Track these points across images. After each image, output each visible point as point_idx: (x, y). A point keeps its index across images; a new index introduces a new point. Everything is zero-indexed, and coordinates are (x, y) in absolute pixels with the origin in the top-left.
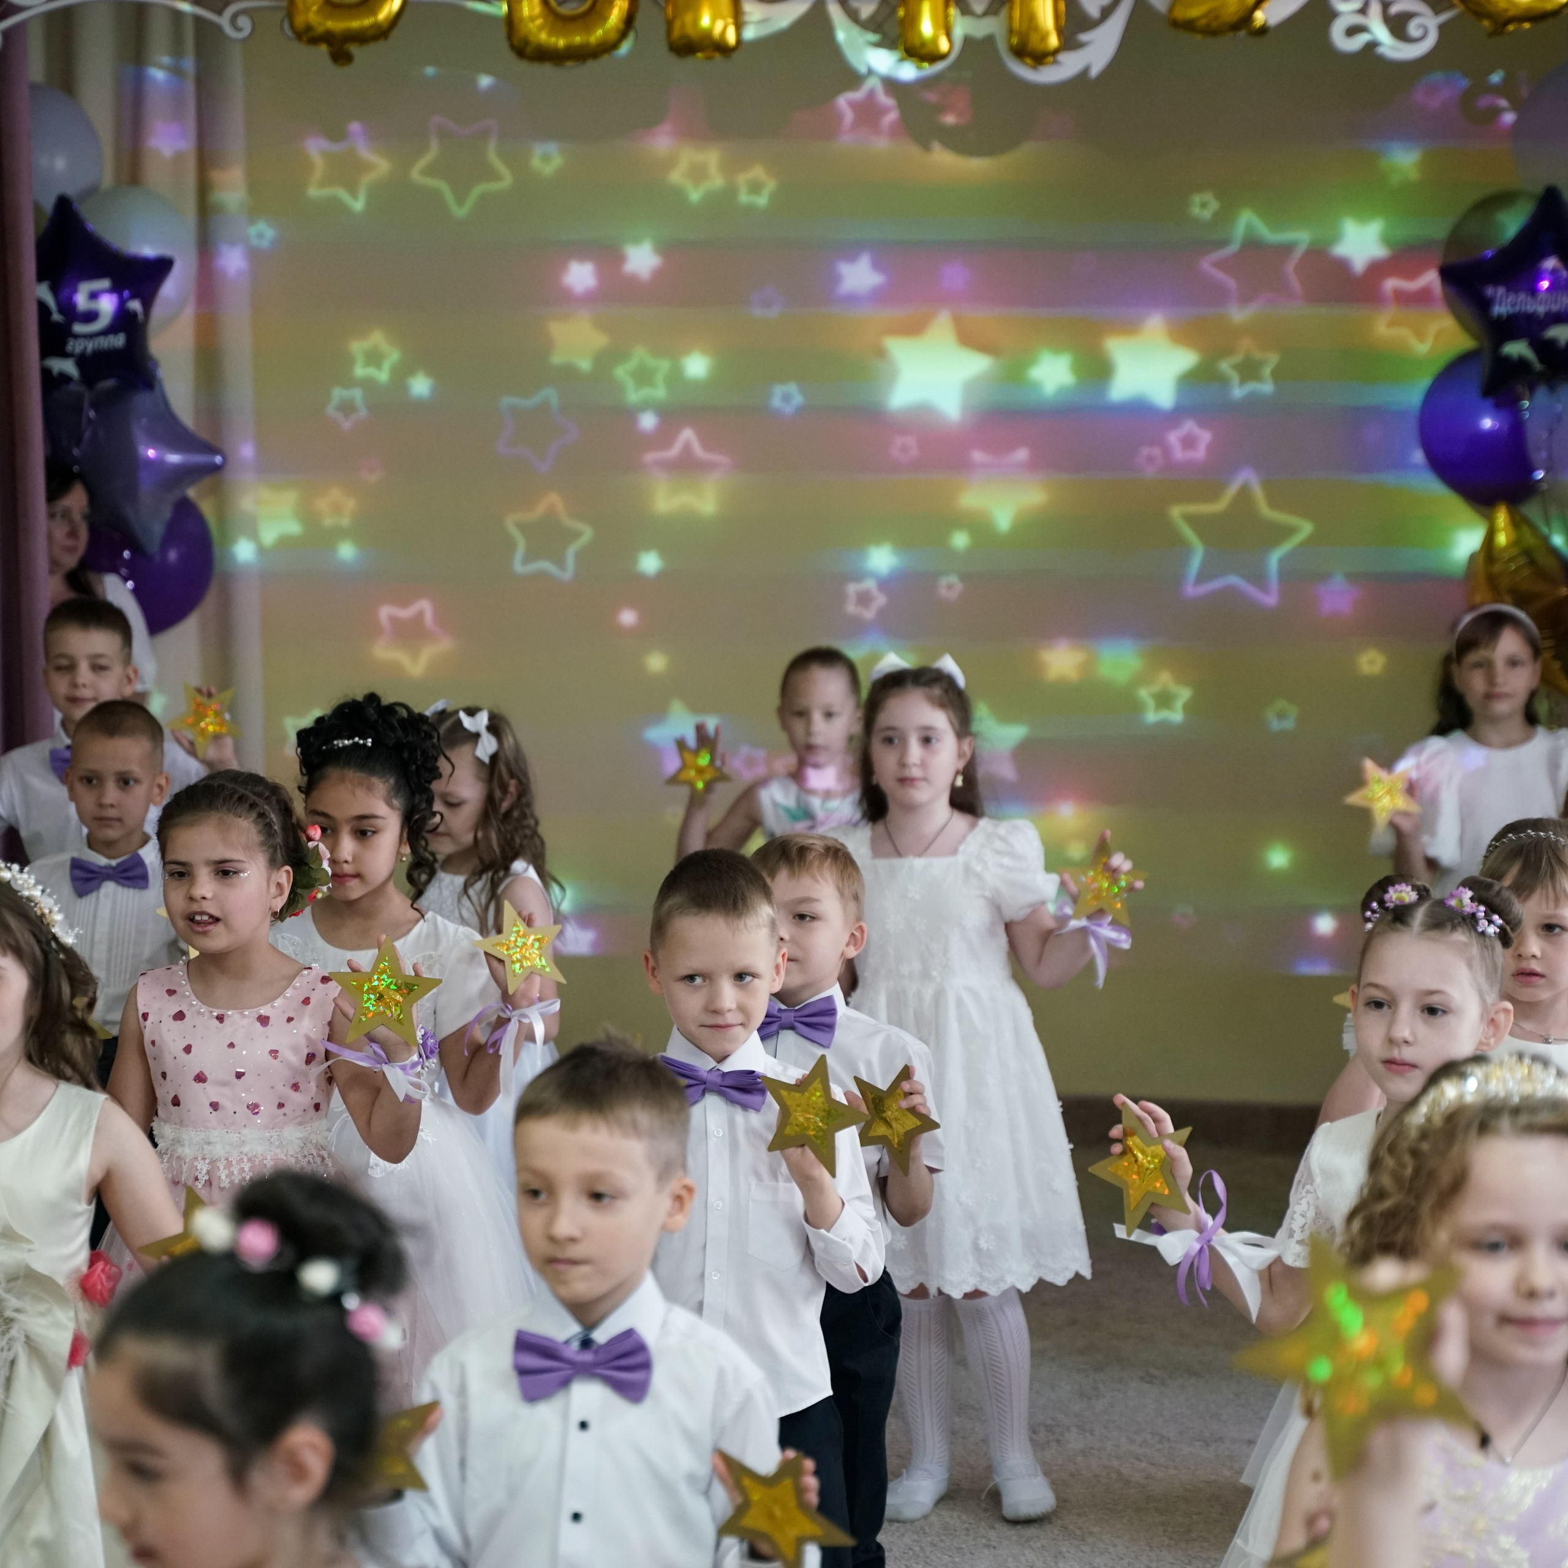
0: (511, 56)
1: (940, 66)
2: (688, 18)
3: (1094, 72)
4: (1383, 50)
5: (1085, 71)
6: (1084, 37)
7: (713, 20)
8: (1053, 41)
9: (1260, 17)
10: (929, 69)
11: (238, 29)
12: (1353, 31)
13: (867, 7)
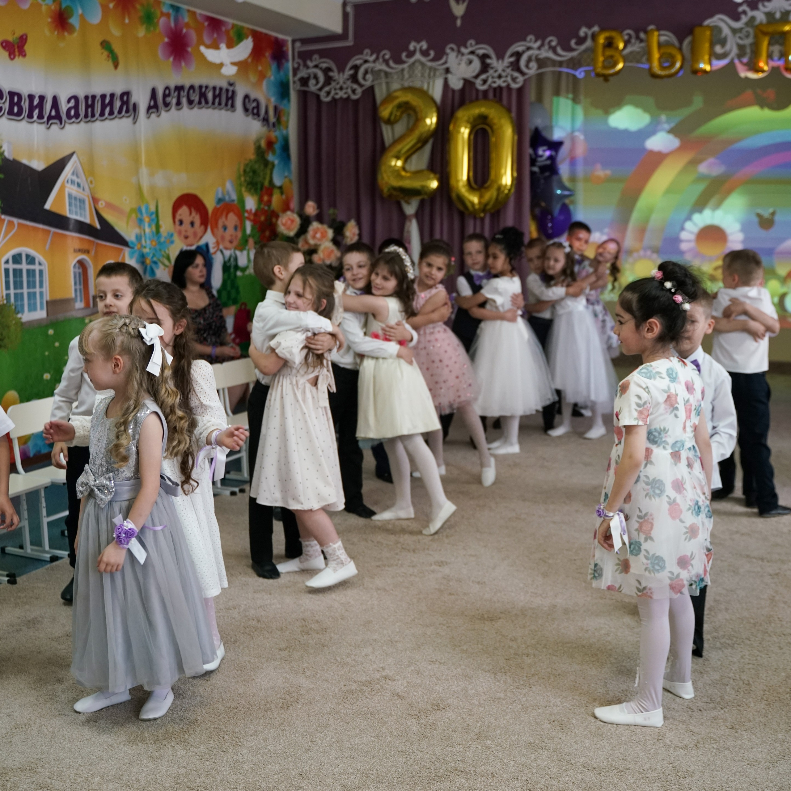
0: (650, 77)
1: (765, 74)
2: (697, 66)
7: (704, 66)
11: (581, 75)
13: (745, 60)
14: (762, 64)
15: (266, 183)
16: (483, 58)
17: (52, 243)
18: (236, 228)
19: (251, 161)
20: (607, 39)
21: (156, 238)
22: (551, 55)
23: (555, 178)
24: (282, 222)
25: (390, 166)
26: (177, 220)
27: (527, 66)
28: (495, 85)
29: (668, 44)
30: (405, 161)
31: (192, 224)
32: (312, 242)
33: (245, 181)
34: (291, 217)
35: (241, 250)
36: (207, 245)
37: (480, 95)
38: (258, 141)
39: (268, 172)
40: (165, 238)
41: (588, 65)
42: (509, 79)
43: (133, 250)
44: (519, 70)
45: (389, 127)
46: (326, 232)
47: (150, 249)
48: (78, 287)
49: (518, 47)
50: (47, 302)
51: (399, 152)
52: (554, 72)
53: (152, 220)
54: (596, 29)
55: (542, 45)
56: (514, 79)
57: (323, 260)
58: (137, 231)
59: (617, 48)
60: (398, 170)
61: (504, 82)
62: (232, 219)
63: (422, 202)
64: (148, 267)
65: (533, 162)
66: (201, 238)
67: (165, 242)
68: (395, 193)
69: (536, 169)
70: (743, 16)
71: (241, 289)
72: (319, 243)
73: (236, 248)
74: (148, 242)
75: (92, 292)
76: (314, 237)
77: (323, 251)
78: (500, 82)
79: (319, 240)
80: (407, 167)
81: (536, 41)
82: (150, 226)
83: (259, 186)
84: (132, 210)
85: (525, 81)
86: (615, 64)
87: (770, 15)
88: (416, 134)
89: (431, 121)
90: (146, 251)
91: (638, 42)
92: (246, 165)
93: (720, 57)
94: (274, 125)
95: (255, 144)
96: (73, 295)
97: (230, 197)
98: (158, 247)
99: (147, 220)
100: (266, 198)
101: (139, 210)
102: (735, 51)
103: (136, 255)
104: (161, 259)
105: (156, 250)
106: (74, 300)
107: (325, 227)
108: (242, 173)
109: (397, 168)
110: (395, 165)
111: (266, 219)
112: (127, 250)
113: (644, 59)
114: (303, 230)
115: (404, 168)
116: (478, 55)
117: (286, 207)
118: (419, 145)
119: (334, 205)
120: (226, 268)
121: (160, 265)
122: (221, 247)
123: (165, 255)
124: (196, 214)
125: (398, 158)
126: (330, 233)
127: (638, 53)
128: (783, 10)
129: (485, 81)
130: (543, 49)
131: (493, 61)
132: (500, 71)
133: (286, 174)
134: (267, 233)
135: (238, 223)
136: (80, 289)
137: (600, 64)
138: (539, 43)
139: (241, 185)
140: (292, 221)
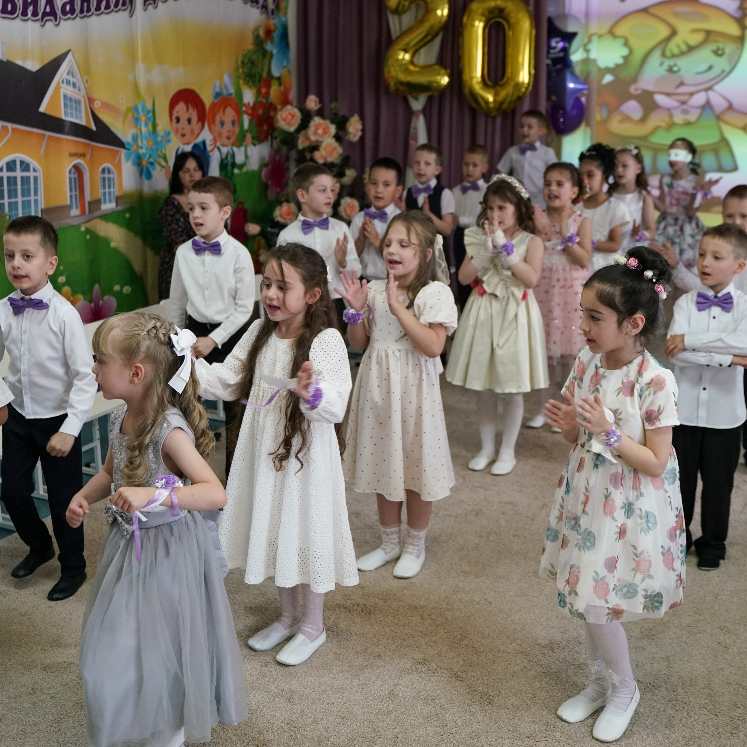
15: (265, 75)
17: (47, 148)
18: (233, 123)
19: (249, 51)
21: (152, 137)
23: (568, 70)
24: (281, 116)
25: (397, 60)
26: (174, 117)
30: (413, 55)
31: (189, 121)
32: (313, 138)
33: (243, 72)
34: (292, 112)
35: (239, 146)
36: (204, 143)
38: (256, 29)
39: (267, 62)
40: (162, 137)
43: (129, 151)
45: (396, 18)
46: (328, 128)
47: (147, 149)
48: (73, 193)
50: (42, 210)
51: (408, 44)
53: (149, 119)
57: (325, 158)
58: (133, 131)
60: (406, 64)
62: (230, 114)
63: (430, 100)
64: (145, 169)
65: (548, 53)
66: (198, 135)
67: (161, 141)
68: (402, 88)
69: (549, 61)
71: (238, 188)
72: (320, 139)
73: (233, 145)
74: (145, 142)
75: (88, 198)
76: (316, 133)
77: (324, 148)
79: (321, 136)
80: (416, 60)
82: (146, 125)
83: (257, 78)
84: (129, 109)
88: (426, 26)
89: (443, 12)
90: (142, 151)
92: (245, 56)
94: (273, 12)
95: (253, 33)
96: (69, 202)
97: (227, 90)
98: (154, 148)
99: (143, 118)
100: (264, 90)
101: (136, 109)
103: (133, 156)
104: (158, 159)
105: (152, 150)
106: (69, 207)
107: (328, 122)
108: (240, 64)
109: (404, 62)
110: (403, 59)
111: (264, 113)
112: (123, 152)
114: (304, 125)
115: (412, 62)
117: (285, 102)
118: (429, 38)
119: (335, 98)
120: (223, 166)
121: (157, 166)
122: (218, 144)
123: (162, 155)
124: (194, 110)
125: (406, 51)
126: (333, 129)
133: (285, 64)
134: (265, 127)
135: (236, 118)
136: (76, 195)
139: (239, 78)
140: (293, 116)
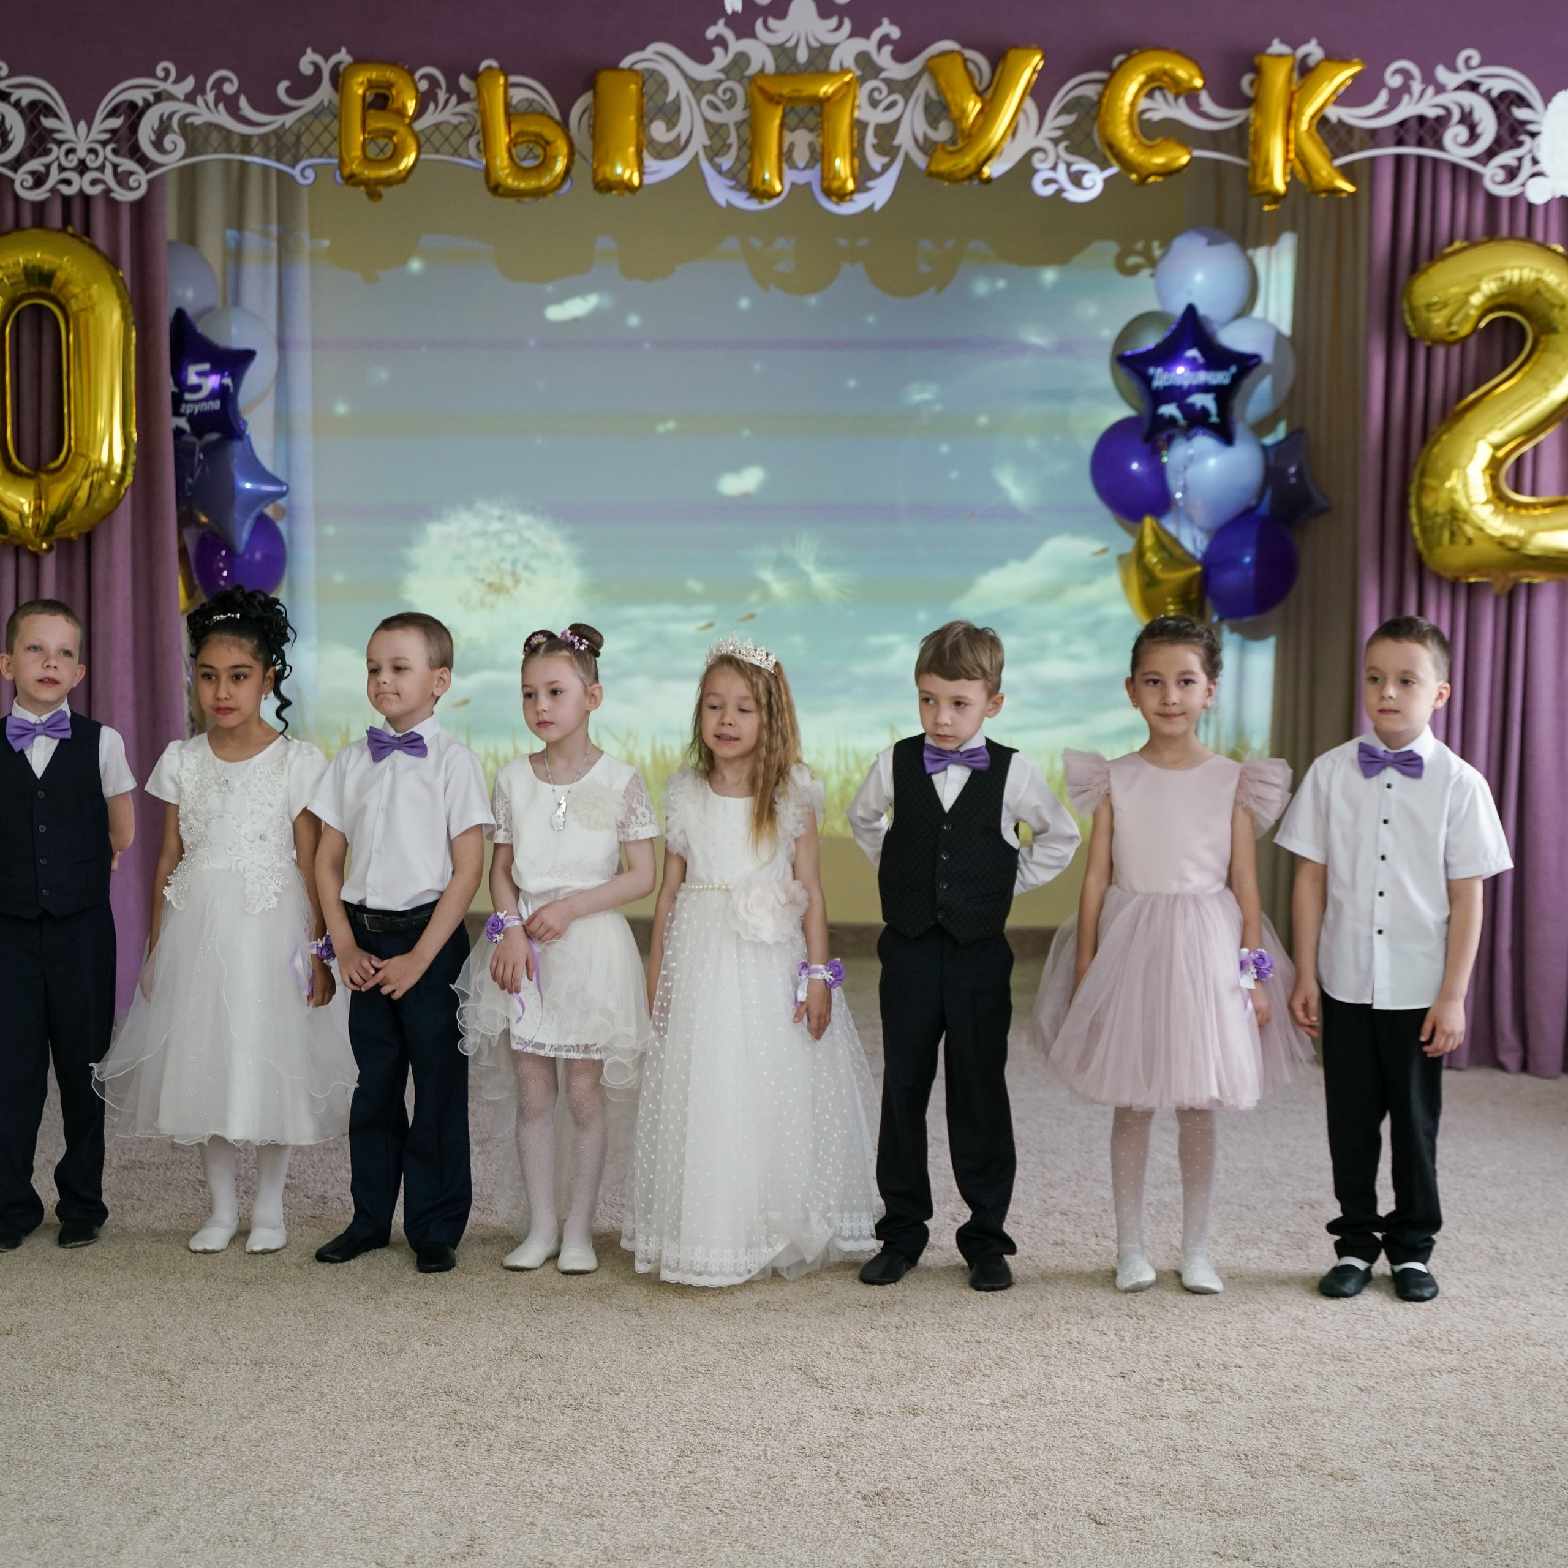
0: (489, 195)
1: (775, 202)
2: (608, 169)
3: (877, 207)
4: (1066, 195)
5: (872, 206)
6: (870, 184)
7: (624, 171)
8: (850, 185)
9: (987, 171)
10: (769, 204)
11: (305, 178)
12: (1047, 182)
13: (727, 162)
14: (767, 176)
16: (34, 112)
20: (371, 85)
22: (223, 118)
23: (237, 447)
27: (158, 145)
28: (65, 190)
29: (531, 110)
37: (27, 217)
41: (325, 153)
42: (108, 176)
44: (135, 153)
49: (133, 90)
52: (228, 162)
54: (343, 56)
55: (199, 89)
56: (122, 179)
59: (401, 112)
61: (94, 183)
65: (178, 401)
69: (183, 423)
70: (718, 51)
78: (81, 184)
81: (179, 80)
85: (150, 183)
86: (395, 156)
87: (782, 52)
91: (454, 99)
93: (665, 152)
102: (701, 139)
113: (472, 142)
116: (17, 105)
127: (456, 127)
128: (814, 44)
129: (39, 179)
130: (199, 99)
131: (62, 125)
132: (82, 153)
137: (358, 153)
138: (189, 83)
